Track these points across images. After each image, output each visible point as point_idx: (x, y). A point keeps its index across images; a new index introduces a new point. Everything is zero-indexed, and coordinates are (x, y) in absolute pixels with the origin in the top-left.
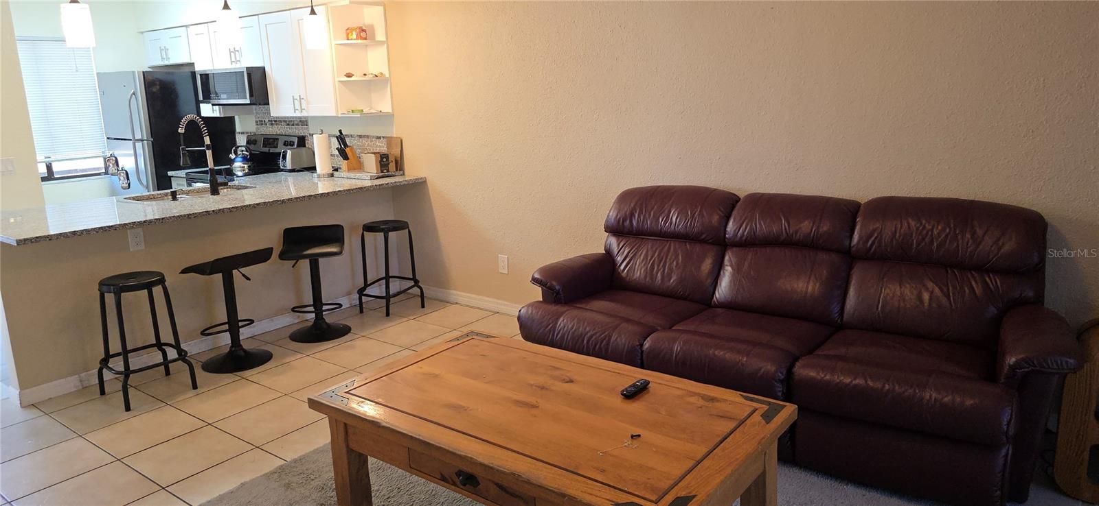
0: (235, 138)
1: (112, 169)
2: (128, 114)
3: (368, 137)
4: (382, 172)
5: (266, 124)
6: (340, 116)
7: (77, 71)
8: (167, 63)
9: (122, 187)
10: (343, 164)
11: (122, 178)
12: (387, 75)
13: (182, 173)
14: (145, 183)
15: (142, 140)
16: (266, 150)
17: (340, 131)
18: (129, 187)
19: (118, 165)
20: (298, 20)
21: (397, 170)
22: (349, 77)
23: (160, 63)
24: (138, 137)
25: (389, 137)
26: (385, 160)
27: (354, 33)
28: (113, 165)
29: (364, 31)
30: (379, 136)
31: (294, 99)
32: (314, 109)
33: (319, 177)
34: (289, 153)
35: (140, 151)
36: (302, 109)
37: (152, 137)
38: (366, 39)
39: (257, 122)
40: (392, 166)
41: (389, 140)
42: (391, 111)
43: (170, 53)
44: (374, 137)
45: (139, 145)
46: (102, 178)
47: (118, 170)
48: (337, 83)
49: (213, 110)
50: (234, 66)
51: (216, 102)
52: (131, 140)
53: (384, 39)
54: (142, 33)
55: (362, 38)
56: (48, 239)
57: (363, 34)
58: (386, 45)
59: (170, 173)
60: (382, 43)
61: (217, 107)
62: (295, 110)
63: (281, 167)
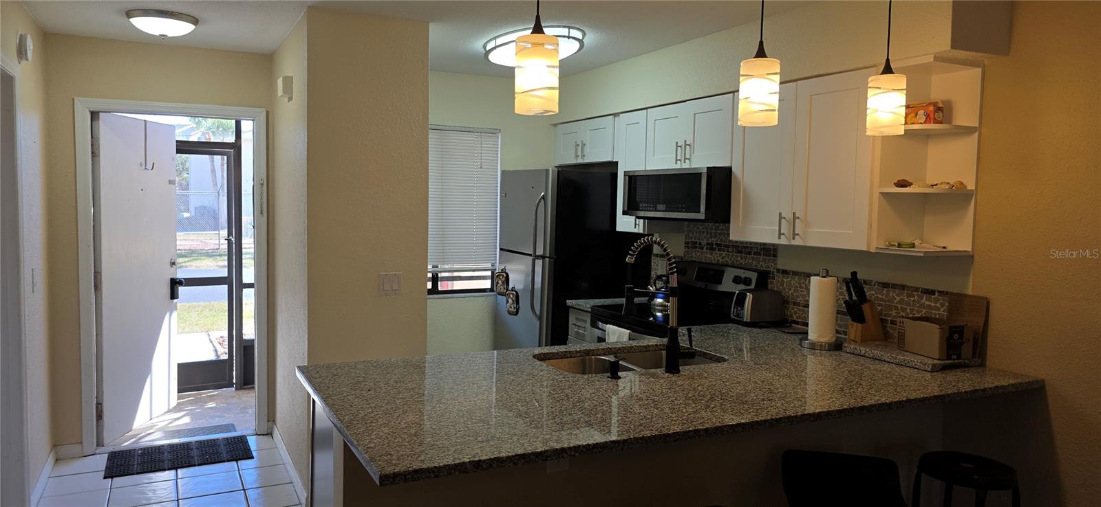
0: (650, 262)
1: (501, 288)
2: (533, 224)
3: (903, 287)
4: (949, 358)
5: (702, 248)
6: (873, 250)
7: (481, 168)
8: (580, 161)
9: (509, 312)
10: (854, 329)
11: (510, 300)
12: (971, 186)
13: (587, 304)
14: (538, 313)
15: (543, 257)
16: (701, 285)
17: (854, 274)
18: (517, 313)
19: (508, 284)
20: (811, 96)
21: (974, 357)
22: (902, 186)
23: (573, 161)
24: (540, 252)
25: (952, 294)
26: (956, 336)
27: (921, 112)
28: (503, 282)
29: (939, 109)
30: (930, 287)
31: (781, 218)
32: (818, 236)
33: (813, 346)
34: (749, 296)
35: (539, 269)
36: (794, 235)
37: (555, 254)
38: (941, 123)
39: (687, 243)
40: (967, 350)
41: (957, 301)
42: (970, 249)
43: (587, 149)
44: (916, 289)
45: (539, 263)
46: (488, 296)
47: (507, 290)
48: (876, 196)
49: (636, 224)
50: (678, 166)
51: (642, 214)
52: (530, 255)
53: (977, 125)
54: (555, 125)
55: (936, 122)
56: (432, 475)
57: (939, 115)
58: (977, 133)
59: (569, 302)
60: (968, 131)
61: (642, 221)
62: (780, 234)
63: (732, 316)
